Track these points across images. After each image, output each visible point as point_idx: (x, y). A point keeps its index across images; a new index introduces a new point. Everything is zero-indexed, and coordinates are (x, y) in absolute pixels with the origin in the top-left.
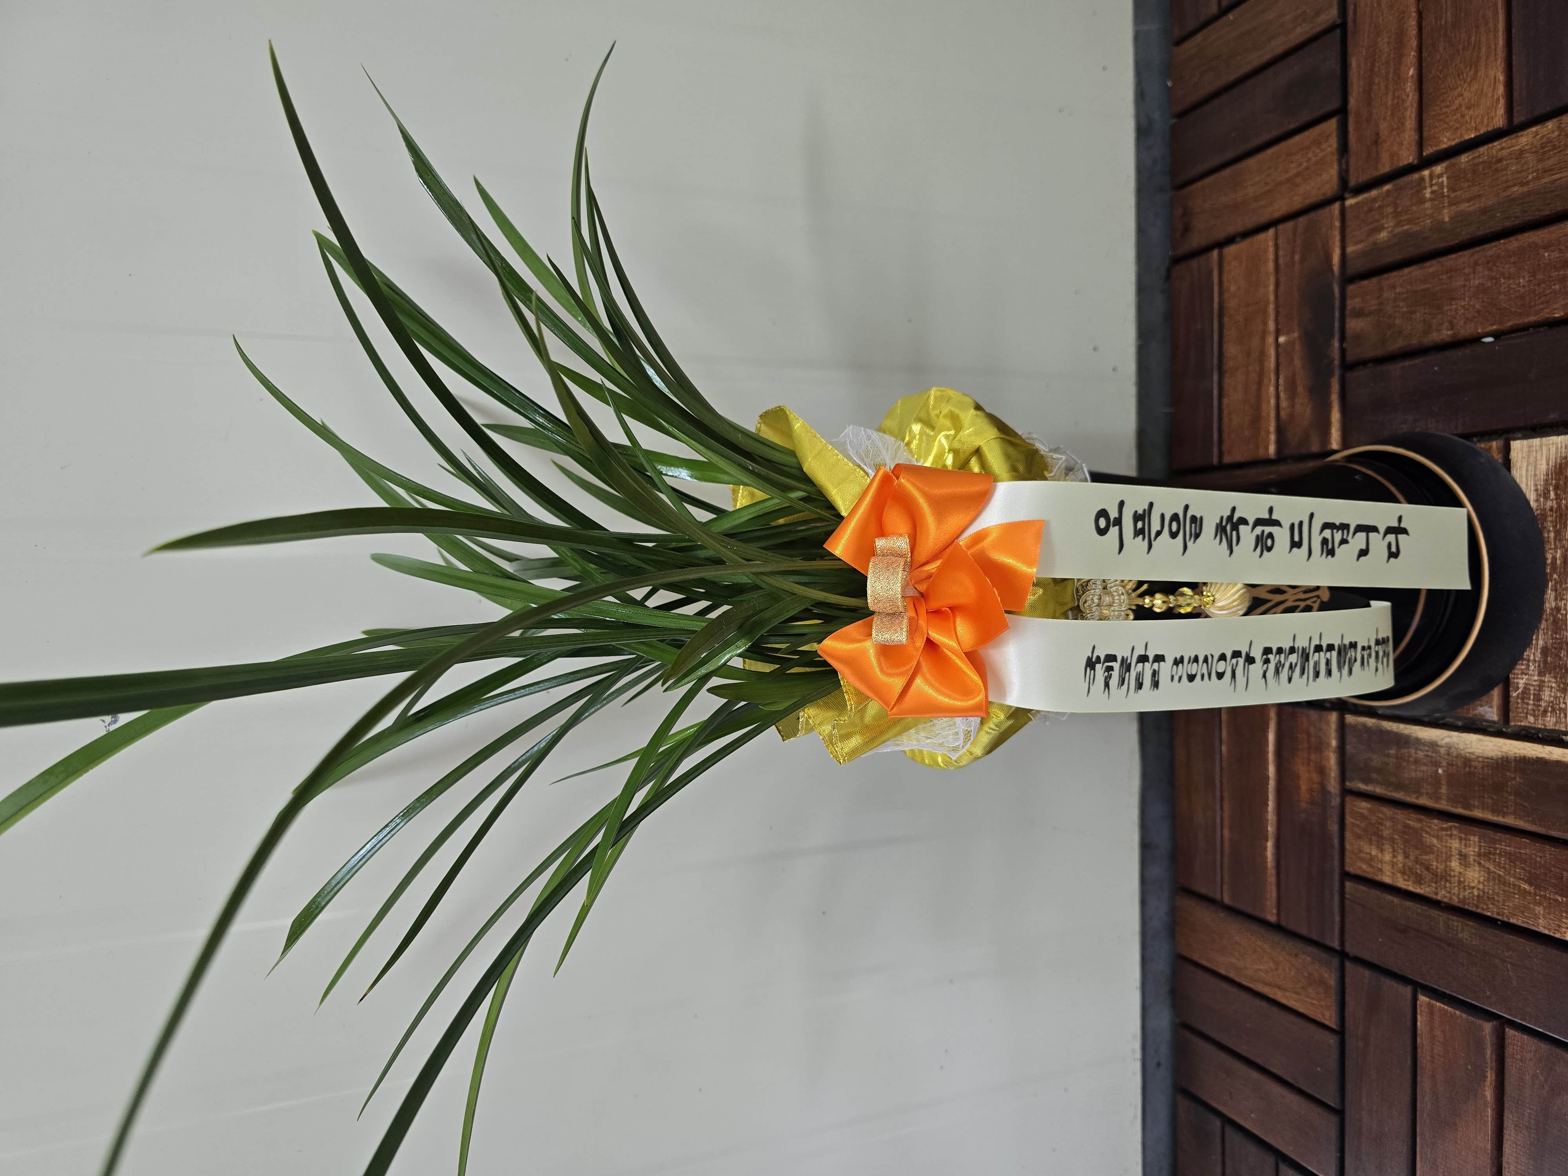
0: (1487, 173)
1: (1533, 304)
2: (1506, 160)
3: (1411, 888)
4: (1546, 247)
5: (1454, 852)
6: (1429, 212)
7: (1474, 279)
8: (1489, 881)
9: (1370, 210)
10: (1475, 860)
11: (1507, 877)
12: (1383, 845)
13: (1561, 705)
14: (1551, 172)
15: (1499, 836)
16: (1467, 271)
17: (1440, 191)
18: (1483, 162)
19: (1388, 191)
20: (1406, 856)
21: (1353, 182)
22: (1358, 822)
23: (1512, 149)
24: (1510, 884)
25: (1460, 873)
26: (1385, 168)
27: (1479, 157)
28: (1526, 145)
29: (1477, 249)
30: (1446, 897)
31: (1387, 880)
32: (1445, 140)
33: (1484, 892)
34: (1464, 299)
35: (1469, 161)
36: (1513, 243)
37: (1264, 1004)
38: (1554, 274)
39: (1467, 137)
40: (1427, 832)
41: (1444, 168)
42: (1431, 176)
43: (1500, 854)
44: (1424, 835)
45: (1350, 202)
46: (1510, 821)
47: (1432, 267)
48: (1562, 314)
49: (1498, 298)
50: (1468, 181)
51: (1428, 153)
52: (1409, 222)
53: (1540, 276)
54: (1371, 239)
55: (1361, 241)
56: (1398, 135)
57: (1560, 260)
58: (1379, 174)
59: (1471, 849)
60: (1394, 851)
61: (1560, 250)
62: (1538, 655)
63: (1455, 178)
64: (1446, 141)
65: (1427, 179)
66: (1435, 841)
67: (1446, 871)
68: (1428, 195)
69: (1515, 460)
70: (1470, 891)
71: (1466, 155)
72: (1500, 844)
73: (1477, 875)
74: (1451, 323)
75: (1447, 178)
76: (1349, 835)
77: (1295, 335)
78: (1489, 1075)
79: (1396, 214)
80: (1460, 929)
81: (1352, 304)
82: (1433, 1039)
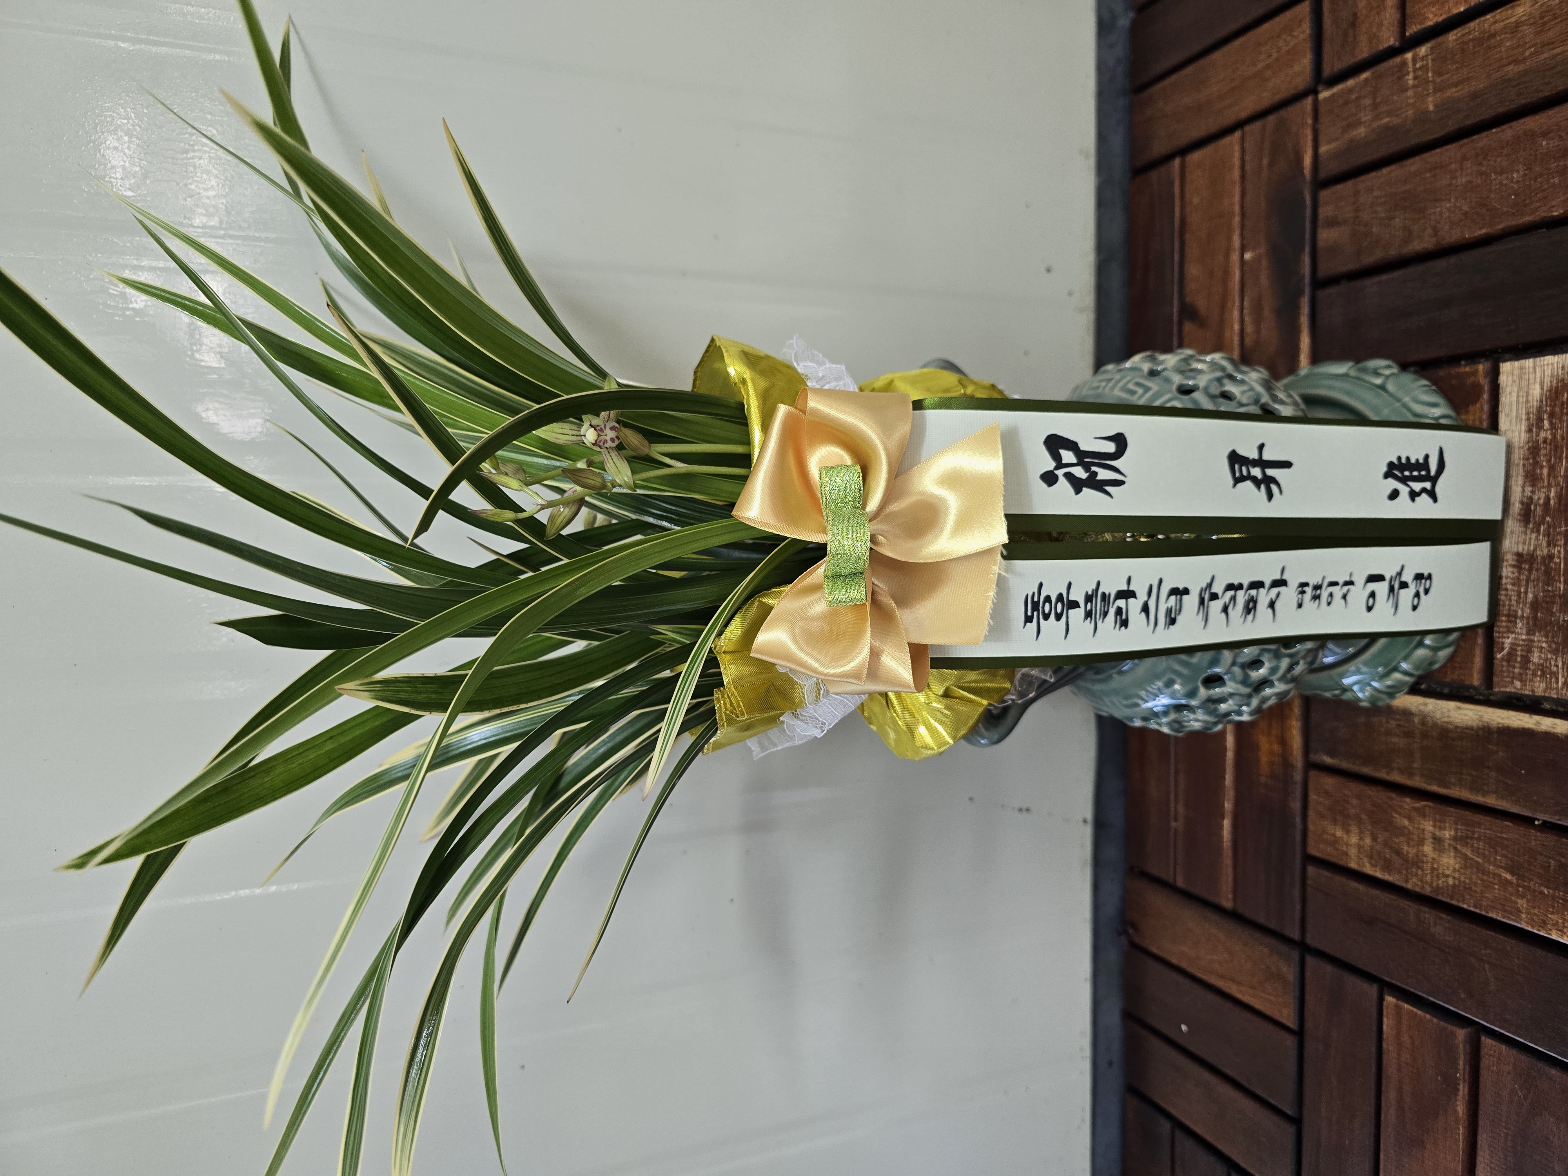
0: (1478, 51)
1: (1528, 201)
2: (1500, 35)
3: (1379, 874)
4: (1544, 135)
5: (1428, 835)
6: (1411, 101)
7: (1461, 176)
8: (1465, 867)
9: (1346, 103)
10: (1450, 845)
11: (1486, 865)
12: (1349, 825)
13: (1552, 668)
14: (1552, 46)
15: (1478, 817)
16: (1453, 166)
17: (1425, 76)
18: (1474, 39)
19: (1366, 79)
20: (1374, 839)
21: (1327, 71)
22: (1321, 800)
23: (1508, 21)
24: (1489, 872)
25: (1433, 859)
26: (1364, 52)
27: (1469, 33)
28: (1522, 16)
29: (1466, 141)
30: (1418, 885)
31: (1353, 865)
32: (1431, 16)
33: (1460, 881)
34: (1449, 200)
35: (1456, 40)
36: (1507, 132)
37: (1218, 1000)
38: (1553, 165)
39: (1455, 11)
40: (1397, 813)
41: (1429, 50)
42: (1414, 60)
43: (1479, 839)
44: (1395, 815)
45: (1324, 94)
46: (1491, 801)
47: (1414, 164)
48: (1562, 212)
49: (1488, 197)
50: (1457, 62)
51: (1412, 32)
52: (1389, 114)
53: (1537, 169)
54: (1347, 137)
55: (1337, 139)
56: (1378, 13)
57: (1560, 149)
58: (1356, 60)
59: (1446, 832)
60: (1361, 832)
61: (1561, 137)
62: (1527, 612)
63: (1442, 59)
64: (1433, 17)
65: (1410, 64)
66: (1406, 822)
67: (1418, 856)
68: (1411, 82)
69: (1505, 384)
70: (1443, 880)
71: (1455, 32)
72: (1479, 828)
73: (1452, 862)
74: (1434, 228)
75: (1433, 60)
76: (1311, 814)
77: (1262, 250)
78: (1461, 1087)
79: (1375, 106)
80: (1432, 922)
81: (1325, 212)
82: (1400, 1045)
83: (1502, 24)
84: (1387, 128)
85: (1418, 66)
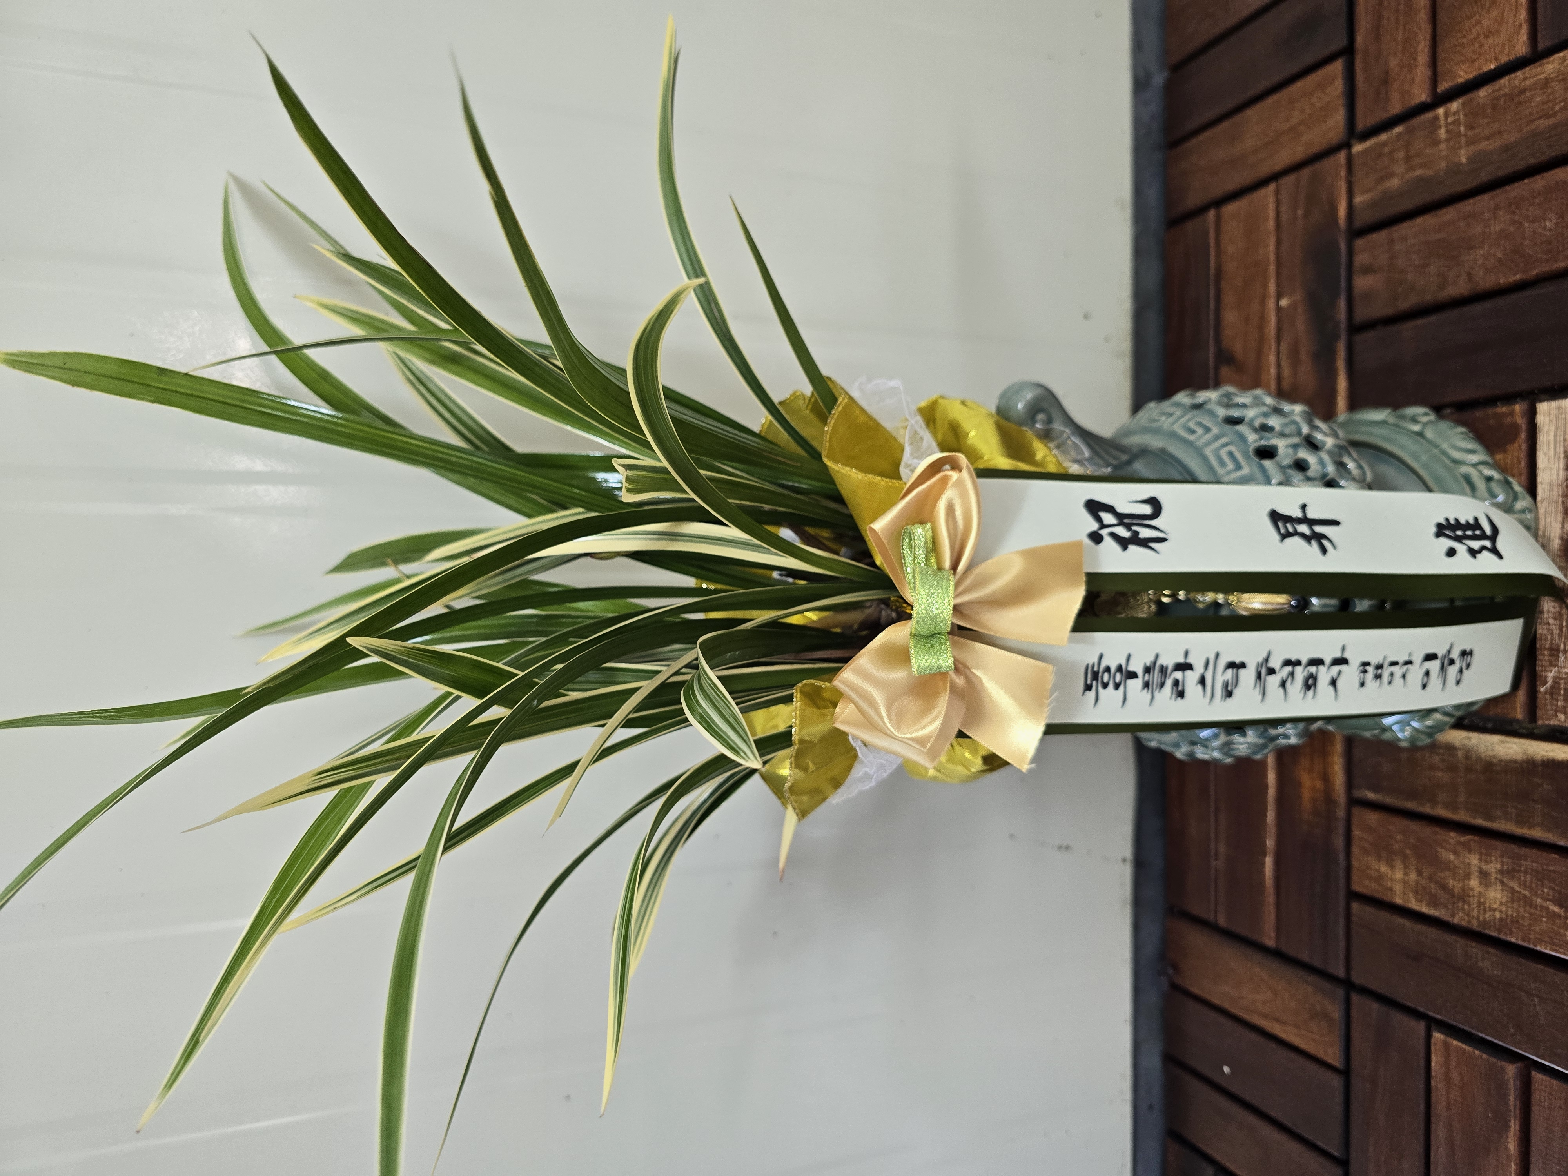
0: (1509, 106)
1: (1561, 248)
2: (1530, 90)
3: (1424, 909)
5: (1474, 869)
6: (1444, 153)
7: (1494, 224)
8: (1513, 901)
9: (1380, 156)
10: (1496, 878)
11: (1534, 898)
12: (1393, 860)
15: (1524, 851)
16: (1486, 215)
17: (1457, 130)
18: (1505, 95)
19: (1400, 134)
20: (1420, 873)
21: (1361, 125)
22: (1365, 836)
23: (1536, 78)
24: (1536, 905)
25: (1480, 893)
26: (1396, 107)
27: (1499, 89)
28: (1552, 73)
29: (1499, 191)
30: (1464, 919)
31: (1399, 901)
32: (1462, 74)
33: (1507, 915)
34: (1483, 248)
35: (1489, 95)
36: (1539, 182)
37: (1262, 1040)
39: (1486, 69)
40: (1443, 847)
41: (1460, 105)
42: (1446, 115)
43: (1526, 872)
45: (1358, 148)
46: (1537, 833)
47: (1448, 214)
49: (1521, 244)
50: (1488, 117)
51: (1443, 88)
52: (1422, 166)
54: (1381, 188)
55: (1370, 190)
56: (1410, 72)
58: (1387, 116)
59: (1492, 865)
60: (1406, 867)
63: (1473, 114)
64: (1463, 75)
65: (1442, 119)
66: (1452, 857)
67: (1464, 890)
68: (1443, 136)
69: (1541, 425)
70: (1491, 913)
71: (1485, 88)
72: (1526, 860)
73: (1499, 895)
74: (1469, 274)
75: (1465, 115)
76: (1355, 850)
77: (1298, 296)
78: (1512, 1124)
79: (1408, 159)
80: (1479, 956)
81: (1361, 259)
82: (1448, 1081)
83: (1532, 80)
84: (1421, 180)
85: (1450, 119)
